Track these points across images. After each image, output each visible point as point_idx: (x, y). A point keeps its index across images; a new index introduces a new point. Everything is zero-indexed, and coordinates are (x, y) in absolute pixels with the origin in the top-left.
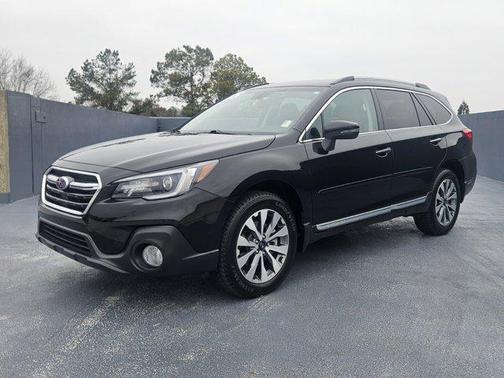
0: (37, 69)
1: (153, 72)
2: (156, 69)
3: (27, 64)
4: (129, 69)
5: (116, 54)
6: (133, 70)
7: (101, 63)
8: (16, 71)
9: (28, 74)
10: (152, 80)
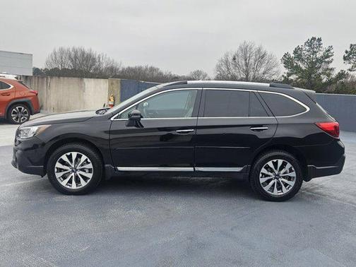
0: (268, 53)
1: (346, 52)
2: (349, 50)
3: (263, 51)
4: (329, 50)
5: (319, 40)
6: (332, 51)
7: (307, 48)
8: (256, 55)
9: (263, 57)
10: (345, 58)
